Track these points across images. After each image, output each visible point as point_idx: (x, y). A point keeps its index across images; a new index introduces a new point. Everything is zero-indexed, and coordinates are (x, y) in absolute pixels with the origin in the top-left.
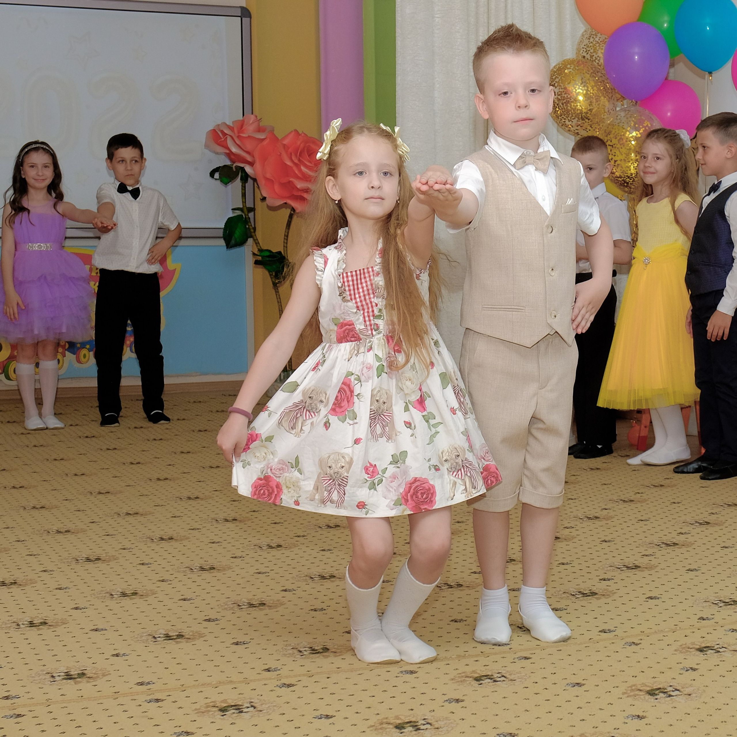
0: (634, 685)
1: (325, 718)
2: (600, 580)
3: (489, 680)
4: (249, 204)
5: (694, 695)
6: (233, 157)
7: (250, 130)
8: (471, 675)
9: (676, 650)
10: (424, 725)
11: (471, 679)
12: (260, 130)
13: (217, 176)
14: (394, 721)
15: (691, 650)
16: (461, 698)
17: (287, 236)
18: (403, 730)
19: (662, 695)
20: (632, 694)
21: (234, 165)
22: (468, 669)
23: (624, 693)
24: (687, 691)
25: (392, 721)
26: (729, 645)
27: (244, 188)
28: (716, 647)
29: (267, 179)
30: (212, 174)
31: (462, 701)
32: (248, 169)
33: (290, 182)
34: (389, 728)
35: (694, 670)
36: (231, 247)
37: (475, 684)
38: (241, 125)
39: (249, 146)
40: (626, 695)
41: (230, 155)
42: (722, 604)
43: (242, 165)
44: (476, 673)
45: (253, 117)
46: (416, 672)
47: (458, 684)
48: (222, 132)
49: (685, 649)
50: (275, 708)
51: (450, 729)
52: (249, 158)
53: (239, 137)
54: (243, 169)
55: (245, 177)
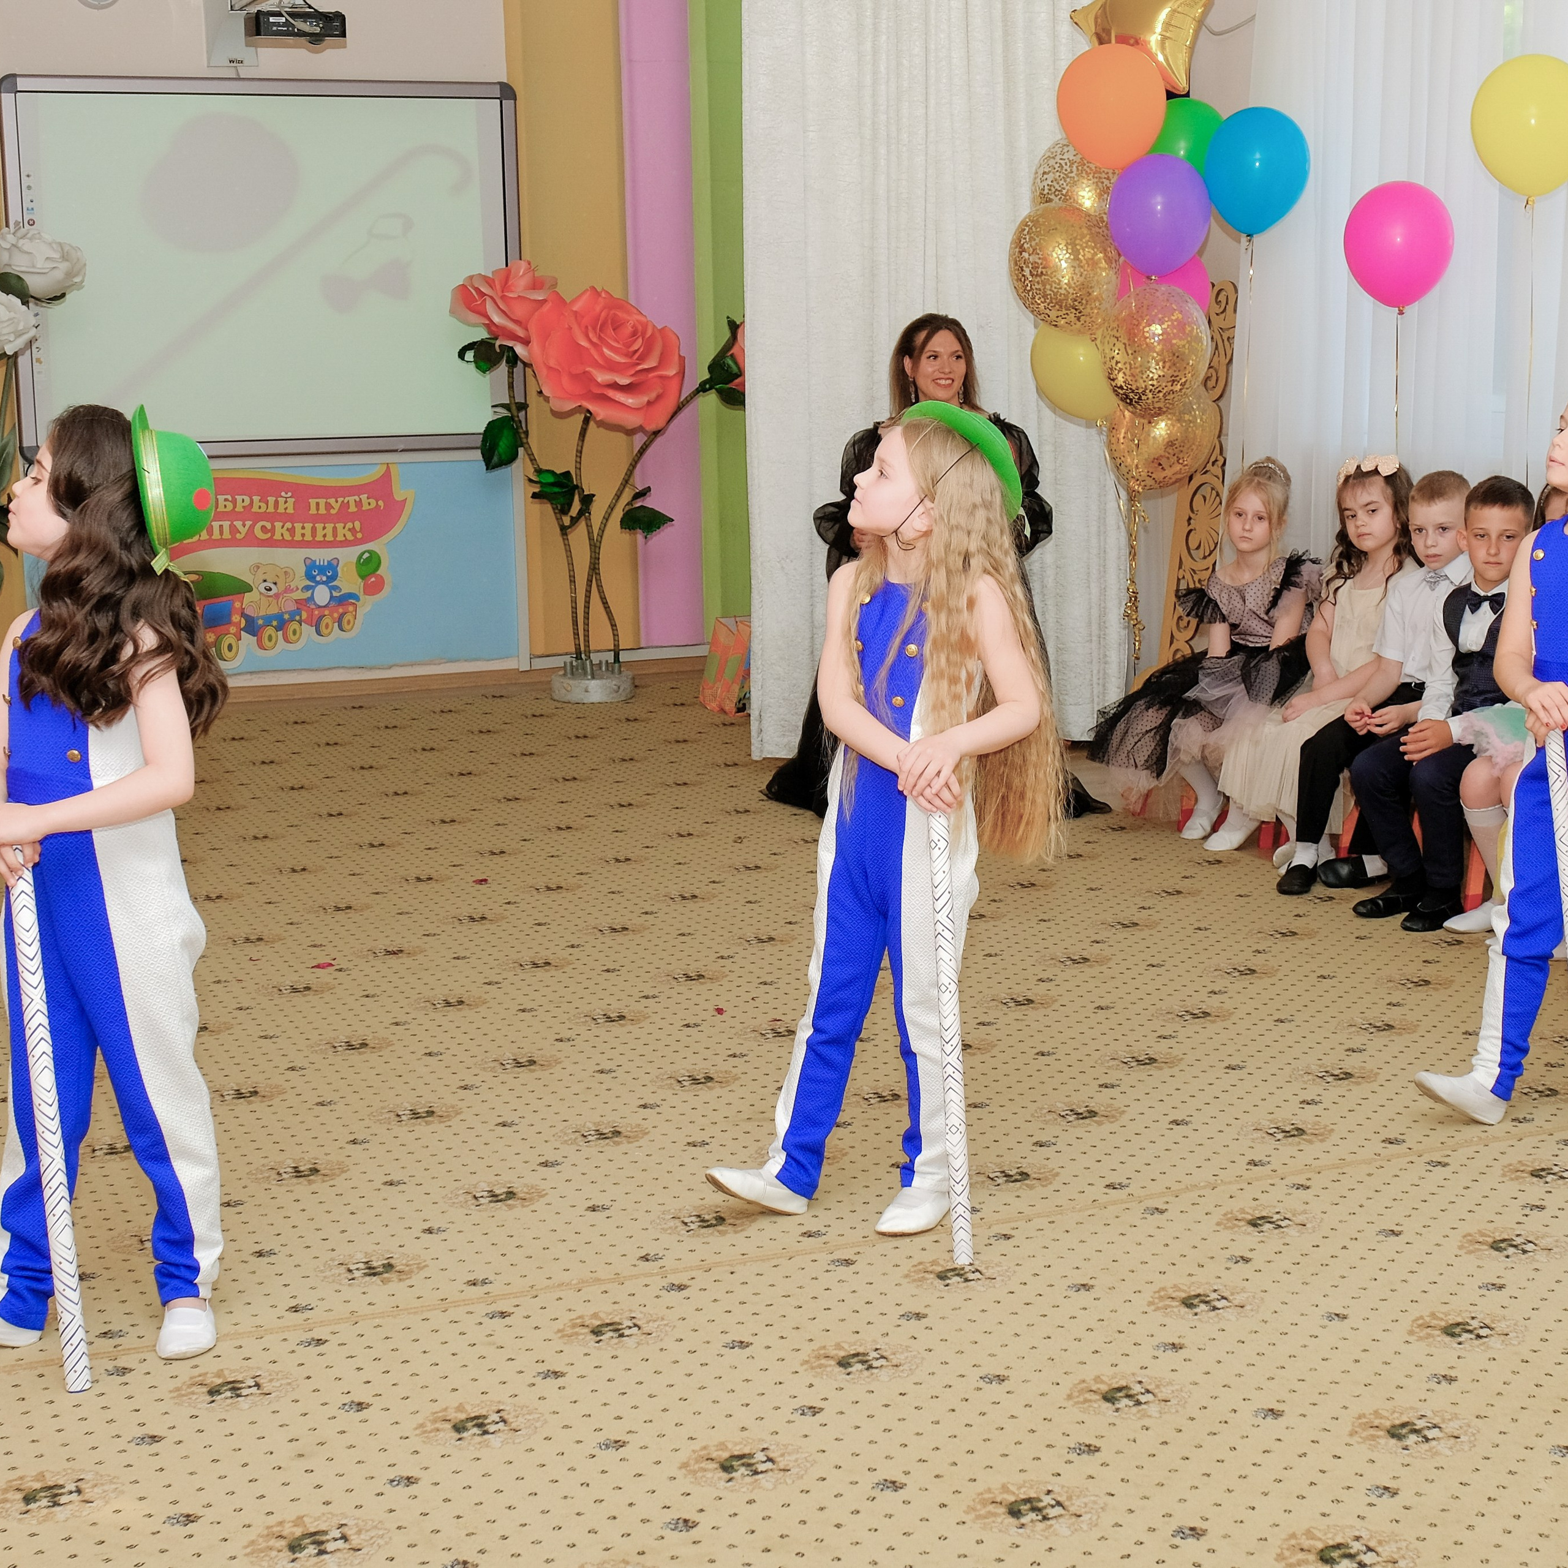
0: (1163, 1289)
1: (740, 1347)
2: (1101, 1086)
3: (958, 1279)
4: (519, 399)
5: (1248, 1307)
6: (494, 328)
7: (520, 286)
8: (930, 1269)
9: (1218, 1224)
10: (877, 1359)
11: (932, 1276)
12: (536, 284)
13: (470, 355)
14: (835, 1352)
15: (1242, 1223)
16: (923, 1311)
17: (580, 452)
18: (850, 1370)
19: (1203, 1307)
20: (1161, 1305)
21: (498, 343)
22: (927, 1257)
23: (1150, 1304)
24: (1238, 1299)
25: (833, 1353)
26: (1294, 1215)
27: (511, 374)
28: (1276, 1217)
29: (549, 368)
30: (461, 354)
31: (925, 1316)
32: (519, 350)
33: (585, 372)
34: (830, 1365)
35: (1246, 1260)
36: (493, 468)
37: (939, 1284)
38: (505, 278)
39: (520, 311)
40: (1153, 1308)
41: (490, 325)
42: (1280, 1136)
43: (510, 344)
44: (938, 1264)
45: (523, 265)
46: (853, 1263)
47: (915, 1284)
48: (477, 290)
49: (1230, 1221)
50: (667, 1328)
51: (914, 1367)
52: (521, 333)
53: (503, 298)
54: (511, 349)
55: (513, 360)
